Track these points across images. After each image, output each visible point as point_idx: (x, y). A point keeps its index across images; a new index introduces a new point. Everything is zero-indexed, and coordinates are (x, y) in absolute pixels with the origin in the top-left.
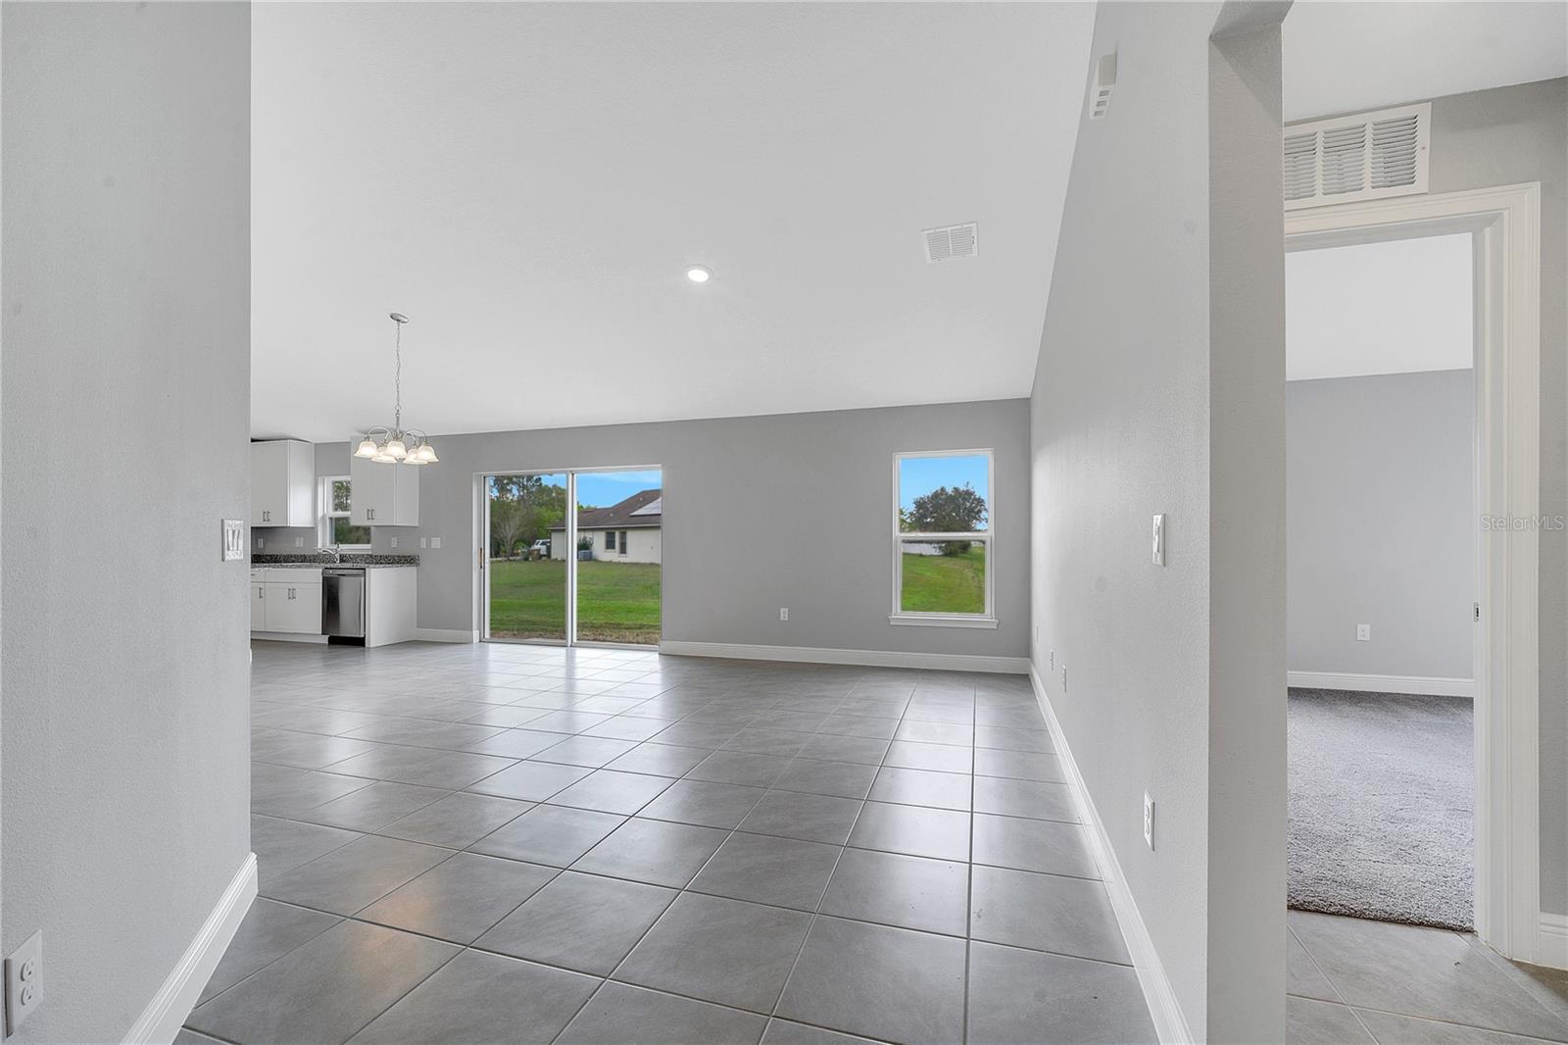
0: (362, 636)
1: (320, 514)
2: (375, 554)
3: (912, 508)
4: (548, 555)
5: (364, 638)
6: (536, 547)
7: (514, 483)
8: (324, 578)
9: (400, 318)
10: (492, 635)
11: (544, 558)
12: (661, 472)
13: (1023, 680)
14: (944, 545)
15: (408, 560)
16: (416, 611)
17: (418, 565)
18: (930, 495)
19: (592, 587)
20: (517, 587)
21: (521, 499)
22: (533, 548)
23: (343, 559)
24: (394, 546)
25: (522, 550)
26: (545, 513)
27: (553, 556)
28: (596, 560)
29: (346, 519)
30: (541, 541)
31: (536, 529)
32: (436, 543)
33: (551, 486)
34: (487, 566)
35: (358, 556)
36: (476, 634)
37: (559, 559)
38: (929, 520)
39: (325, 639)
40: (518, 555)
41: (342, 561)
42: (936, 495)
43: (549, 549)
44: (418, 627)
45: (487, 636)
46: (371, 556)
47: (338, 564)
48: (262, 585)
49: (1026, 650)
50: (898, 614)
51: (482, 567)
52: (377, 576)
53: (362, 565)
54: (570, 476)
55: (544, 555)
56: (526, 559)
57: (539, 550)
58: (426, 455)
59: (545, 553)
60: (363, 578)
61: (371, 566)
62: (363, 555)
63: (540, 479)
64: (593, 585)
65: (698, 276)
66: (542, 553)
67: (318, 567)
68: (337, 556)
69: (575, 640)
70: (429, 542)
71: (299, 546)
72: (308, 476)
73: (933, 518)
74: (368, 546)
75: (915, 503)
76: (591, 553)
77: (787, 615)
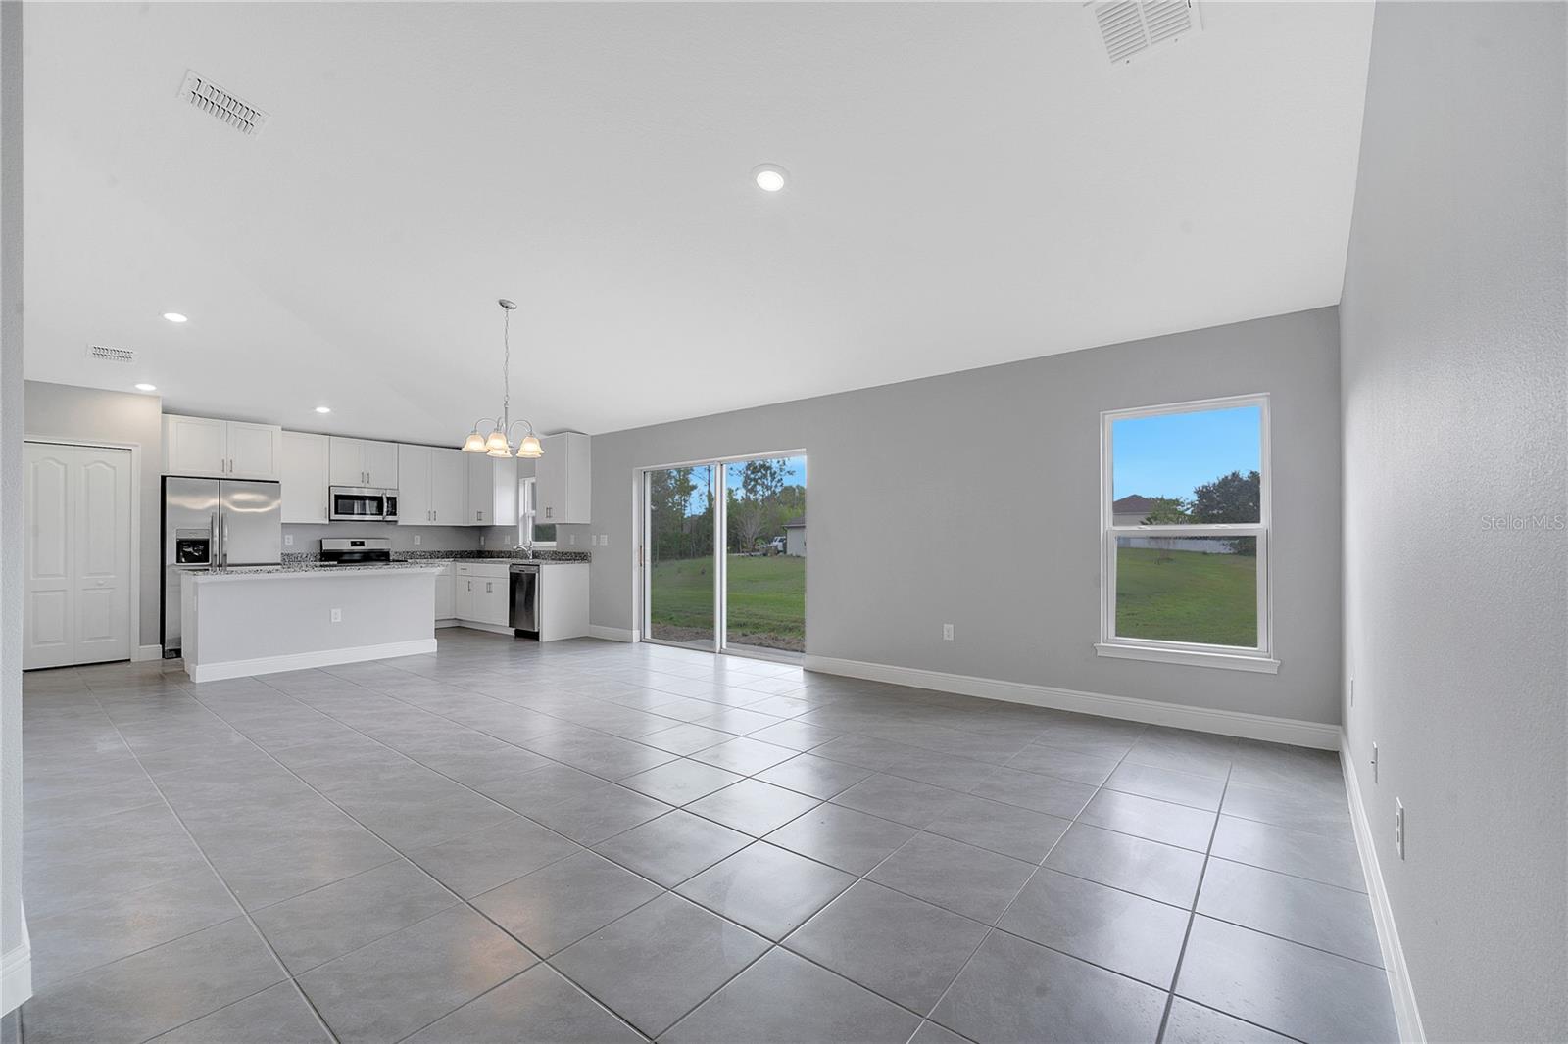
0: (536, 630)
1: (521, 513)
2: (558, 551)
3: (1194, 498)
4: (785, 552)
5: (538, 633)
6: (775, 543)
7: (759, 484)
8: (510, 573)
9: (508, 304)
10: (653, 636)
11: (781, 554)
12: (805, 457)
13: (1330, 759)
14: (1237, 541)
15: (581, 557)
16: (588, 607)
17: (590, 562)
18: (1217, 482)
20: (752, 581)
21: (766, 499)
22: (772, 544)
24: (572, 544)
25: (762, 546)
26: (785, 510)
27: (789, 553)
29: (540, 519)
30: (778, 538)
31: (775, 526)
32: (604, 540)
33: (794, 486)
34: (648, 564)
35: (546, 552)
36: (636, 634)
37: (797, 554)
38: (1215, 512)
39: (512, 632)
40: (758, 551)
41: (535, 557)
42: (1225, 482)
43: (785, 545)
44: (590, 623)
45: (648, 635)
46: (555, 553)
47: (531, 561)
48: (470, 579)
49: (1336, 715)
50: (1110, 640)
51: (642, 565)
54: (719, 466)
55: (781, 552)
56: (765, 555)
57: (776, 547)
59: (782, 549)
61: (547, 562)
65: (770, 181)
66: (778, 549)
67: (505, 563)
68: (530, 552)
69: (724, 647)
70: (598, 538)
71: (505, 544)
72: (511, 478)
73: (1221, 509)
74: (554, 543)
75: (1196, 492)
77: (952, 632)
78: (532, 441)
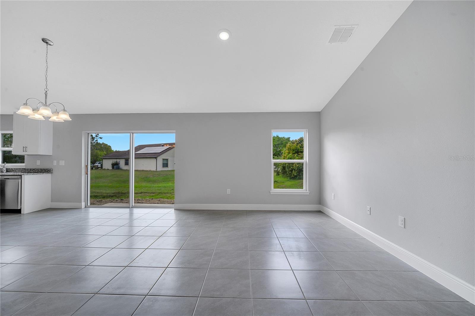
0: (19, 208)
2: (26, 168)
4: (102, 167)
5: (20, 210)
9: (48, 41)
11: (99, 168)
15: (46, 171)
16: (50, 194)
17: (52, 173)
19: (120, 179)
22: (95, 165)
23: (8, 170)
24: (38, 164)
28: (121, 169)
29: (10, 152)
30: (98, 162)
31: (95, 158)
32: (62, 163)
34: (89, 173)
35: (17, 169)
36: (83, 204)
37: (106, 169)
41: (7, 172)
43: (102, 165)
44: (51, 202)
45: (89, 204)
46: (25, 169)
47: (5, 173)
49: (319, 202)
50: (273, 190)
51: (87, 174)
52: (27, 179)
53: (20, 173)
54: (132, 134)
55: (100, 168)
57: (98, 166)
58: (64, 117)
59: (100, 167)
60: (20, 180)
61: (25, 173)
62: (20, 169)
63: (97, 140)
64: (121, 178)
65: (224, 36)
66: (99, 167)
68: (5, 169)
69: (133, 205)
70: (58, 162)
74: (23, 164)
76: (119, 167)
77: (230, 192)
78: (65, 114)
